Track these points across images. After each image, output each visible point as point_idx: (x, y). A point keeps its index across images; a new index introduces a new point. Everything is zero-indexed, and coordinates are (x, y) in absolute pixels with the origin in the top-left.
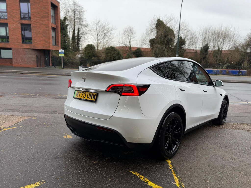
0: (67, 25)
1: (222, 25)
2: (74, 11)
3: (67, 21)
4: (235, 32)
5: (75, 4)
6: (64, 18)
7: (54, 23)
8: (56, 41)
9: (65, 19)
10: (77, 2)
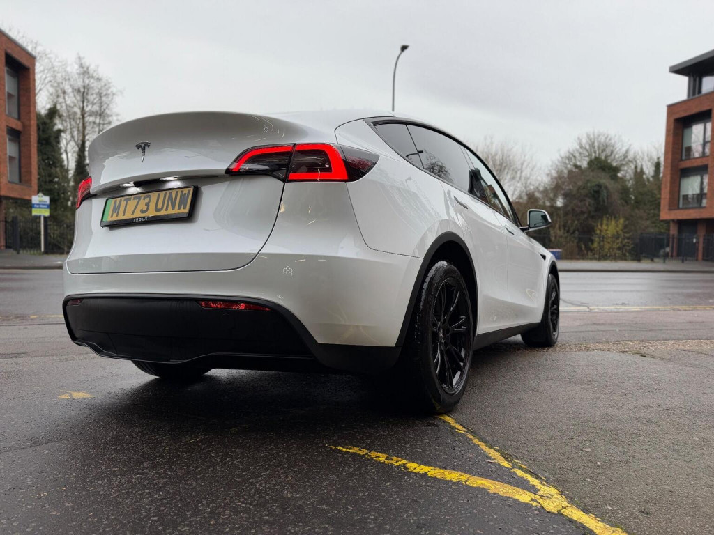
0: (60, 131)
1: (492, 138)
2: (83, 93)
3: (57, 121)
4: (525, 156)
5: (85, 72)
6: (50, 109)
7: (16, 116)
8: (23, 170)
9: (53, 112)
10: (92, 68)
